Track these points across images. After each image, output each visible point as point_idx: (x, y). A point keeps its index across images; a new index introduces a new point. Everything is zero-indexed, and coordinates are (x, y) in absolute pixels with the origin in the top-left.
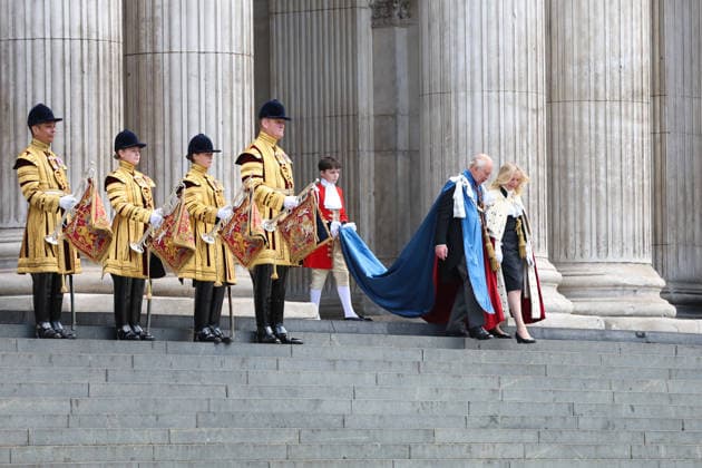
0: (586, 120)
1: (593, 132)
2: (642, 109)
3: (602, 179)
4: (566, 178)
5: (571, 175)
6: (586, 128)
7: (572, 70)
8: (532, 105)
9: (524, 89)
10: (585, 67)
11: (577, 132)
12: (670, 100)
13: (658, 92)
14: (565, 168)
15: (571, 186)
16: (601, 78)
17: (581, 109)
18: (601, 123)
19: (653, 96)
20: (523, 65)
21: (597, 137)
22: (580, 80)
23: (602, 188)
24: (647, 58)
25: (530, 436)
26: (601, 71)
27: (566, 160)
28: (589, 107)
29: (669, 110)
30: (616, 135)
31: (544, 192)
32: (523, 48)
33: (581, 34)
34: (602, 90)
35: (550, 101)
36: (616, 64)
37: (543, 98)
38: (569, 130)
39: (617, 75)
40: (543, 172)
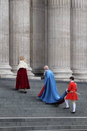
0: (17, 37)
1: (18, 39)
2: (28, 35)
3: (20, 49)
4: (13, 48)
5: (14, 48)
6: (17, 38)
7: (14, 27)
8: (6, 34)
9: (4, 30)
10: (17, 26)
11: (15, 39)
12: (34, 33)
13: (31, 32)
14: (13, 46)
15: (14, 50)
16: (20, 29)
17: (16, 35)
18: (20, 37)
19: (30, 32)
20: (4, 26)
21: (19, 40)
22: (16, 29)
23: (20, 50)
24: (29, 24)
25: (5, 100)
26: (20, 27)
27: (13, 45)
28: (17, 34)
29: (33, 35)
30: (23, 40)
31: (8, 51)
32: (4, 22)
33: (16, 20)
34: (20, 31)
35: (10, 33)
36: (23, 26)
37: (8, 32)
38: (14, 39)
39: (23, 28)
40: (8, 47)
